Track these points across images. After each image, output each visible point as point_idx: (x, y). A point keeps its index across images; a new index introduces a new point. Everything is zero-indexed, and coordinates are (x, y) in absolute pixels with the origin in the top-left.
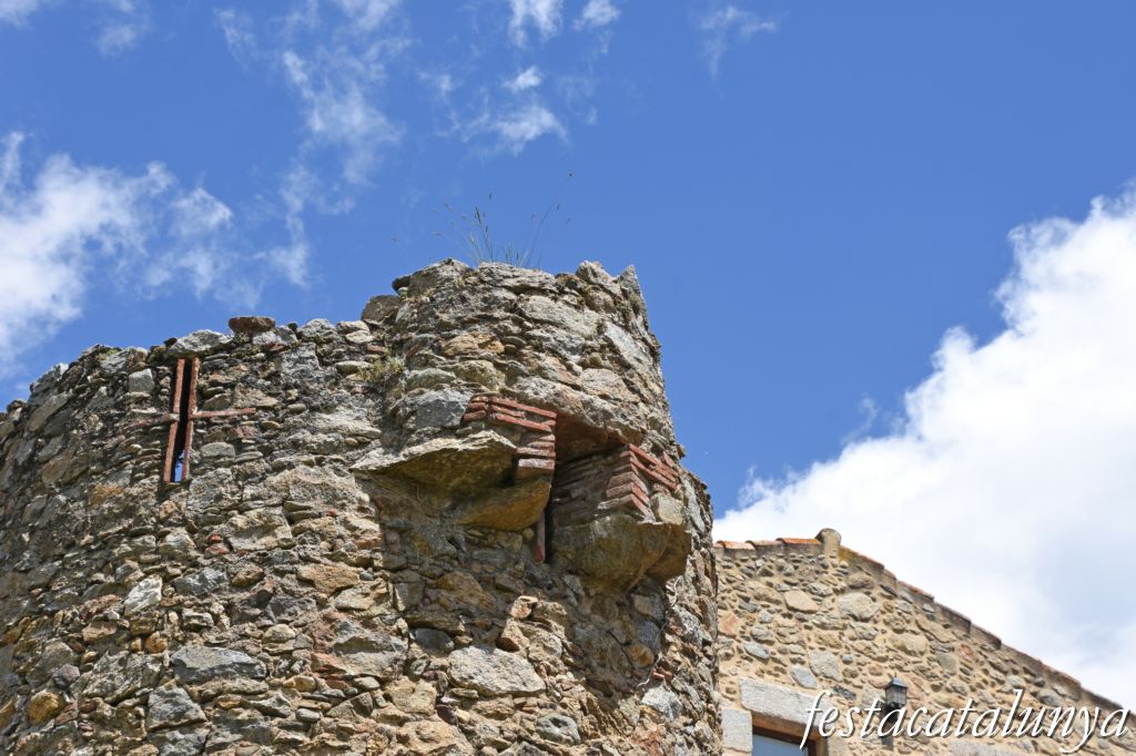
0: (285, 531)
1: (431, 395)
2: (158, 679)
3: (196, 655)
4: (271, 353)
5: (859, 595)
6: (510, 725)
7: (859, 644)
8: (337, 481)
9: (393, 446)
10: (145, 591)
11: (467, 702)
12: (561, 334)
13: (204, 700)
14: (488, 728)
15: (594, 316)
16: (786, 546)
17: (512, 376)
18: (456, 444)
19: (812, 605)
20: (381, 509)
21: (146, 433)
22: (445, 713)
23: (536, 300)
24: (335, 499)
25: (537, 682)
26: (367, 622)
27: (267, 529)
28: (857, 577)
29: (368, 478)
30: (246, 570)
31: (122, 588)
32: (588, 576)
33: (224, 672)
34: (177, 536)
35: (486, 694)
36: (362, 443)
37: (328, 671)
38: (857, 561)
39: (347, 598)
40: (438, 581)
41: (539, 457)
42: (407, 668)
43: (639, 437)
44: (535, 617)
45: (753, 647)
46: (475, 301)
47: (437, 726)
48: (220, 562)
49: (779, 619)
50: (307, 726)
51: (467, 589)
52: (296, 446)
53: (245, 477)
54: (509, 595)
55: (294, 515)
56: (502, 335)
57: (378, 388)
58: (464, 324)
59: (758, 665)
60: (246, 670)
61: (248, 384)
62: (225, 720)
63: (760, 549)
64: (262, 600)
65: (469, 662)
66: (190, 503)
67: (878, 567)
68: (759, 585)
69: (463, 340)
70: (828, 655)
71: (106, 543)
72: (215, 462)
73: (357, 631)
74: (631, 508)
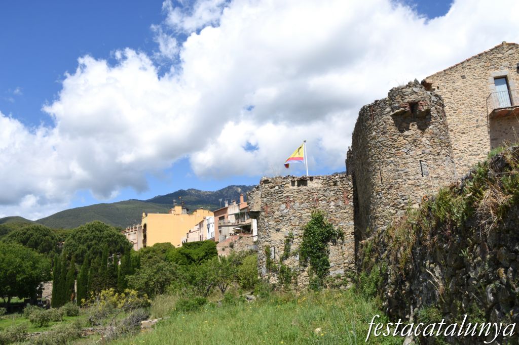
0: (385, 124)
1: (395, 105)
2: (377, 143)
3: (380, 139)
4: (379, 104)
5: (511, 50)
6: (412, 138)
7: (512, 59)
8: (388, 117)
9: (393, 112)
10: (374, 133)
11: (407, 137)
12: (407, 93)
13: (381, 144)
14: (409, 139)
15: (411, 88)
16: (496, 48)
17: (403, 100)
18: (398, 111)
19: (502, 55)
20: (394, 119)
21: (370, 116)
22: (405, 139)
23: (404, 90)
24: (388, 119)
25: (414, 132)
26: (395, 132)
27: (383, 124)
28: (510, 47)
29: (392, 116)
30: (382, 130)
31: (372, 133)
32: (418, 118)
33: (382, 141)
34: (375, 127)
35: (408, 136)
36: (390, 112)
37: (392, 139)
38: (509, 44)
39: (392, 130)
40: (401, 125)
41: (407, 109)
42: (400, 136)
43: (419, 101)
44: (413, 125)
45: (492, 67)
46: (397, 92)
47: (404, 141)
48: (380, 129)
49: (497, 60)
50: (391, 145)
51: (405, 125)
52: (384, 114)
53: (379, 119)
54: (409, 124)
55: (385, 122)
56: (401, 95)
57: (390, 105)
58: (397, 95)
59: (494, 69)
60: (384, 140)
61: (377, 108)
62: (384, 146)
63: (491, 50)
64: (384, 132)
65: (406, 133)
66: (375, 123)
67: (514, 44)
68: (492, 56)
69: (397, 97)
70: (507, 62)
71: (370, 128)
72: (376, 118)
73: (394, 133)
74: (420, 110)
